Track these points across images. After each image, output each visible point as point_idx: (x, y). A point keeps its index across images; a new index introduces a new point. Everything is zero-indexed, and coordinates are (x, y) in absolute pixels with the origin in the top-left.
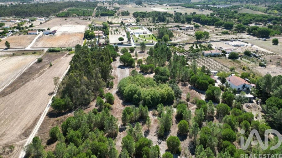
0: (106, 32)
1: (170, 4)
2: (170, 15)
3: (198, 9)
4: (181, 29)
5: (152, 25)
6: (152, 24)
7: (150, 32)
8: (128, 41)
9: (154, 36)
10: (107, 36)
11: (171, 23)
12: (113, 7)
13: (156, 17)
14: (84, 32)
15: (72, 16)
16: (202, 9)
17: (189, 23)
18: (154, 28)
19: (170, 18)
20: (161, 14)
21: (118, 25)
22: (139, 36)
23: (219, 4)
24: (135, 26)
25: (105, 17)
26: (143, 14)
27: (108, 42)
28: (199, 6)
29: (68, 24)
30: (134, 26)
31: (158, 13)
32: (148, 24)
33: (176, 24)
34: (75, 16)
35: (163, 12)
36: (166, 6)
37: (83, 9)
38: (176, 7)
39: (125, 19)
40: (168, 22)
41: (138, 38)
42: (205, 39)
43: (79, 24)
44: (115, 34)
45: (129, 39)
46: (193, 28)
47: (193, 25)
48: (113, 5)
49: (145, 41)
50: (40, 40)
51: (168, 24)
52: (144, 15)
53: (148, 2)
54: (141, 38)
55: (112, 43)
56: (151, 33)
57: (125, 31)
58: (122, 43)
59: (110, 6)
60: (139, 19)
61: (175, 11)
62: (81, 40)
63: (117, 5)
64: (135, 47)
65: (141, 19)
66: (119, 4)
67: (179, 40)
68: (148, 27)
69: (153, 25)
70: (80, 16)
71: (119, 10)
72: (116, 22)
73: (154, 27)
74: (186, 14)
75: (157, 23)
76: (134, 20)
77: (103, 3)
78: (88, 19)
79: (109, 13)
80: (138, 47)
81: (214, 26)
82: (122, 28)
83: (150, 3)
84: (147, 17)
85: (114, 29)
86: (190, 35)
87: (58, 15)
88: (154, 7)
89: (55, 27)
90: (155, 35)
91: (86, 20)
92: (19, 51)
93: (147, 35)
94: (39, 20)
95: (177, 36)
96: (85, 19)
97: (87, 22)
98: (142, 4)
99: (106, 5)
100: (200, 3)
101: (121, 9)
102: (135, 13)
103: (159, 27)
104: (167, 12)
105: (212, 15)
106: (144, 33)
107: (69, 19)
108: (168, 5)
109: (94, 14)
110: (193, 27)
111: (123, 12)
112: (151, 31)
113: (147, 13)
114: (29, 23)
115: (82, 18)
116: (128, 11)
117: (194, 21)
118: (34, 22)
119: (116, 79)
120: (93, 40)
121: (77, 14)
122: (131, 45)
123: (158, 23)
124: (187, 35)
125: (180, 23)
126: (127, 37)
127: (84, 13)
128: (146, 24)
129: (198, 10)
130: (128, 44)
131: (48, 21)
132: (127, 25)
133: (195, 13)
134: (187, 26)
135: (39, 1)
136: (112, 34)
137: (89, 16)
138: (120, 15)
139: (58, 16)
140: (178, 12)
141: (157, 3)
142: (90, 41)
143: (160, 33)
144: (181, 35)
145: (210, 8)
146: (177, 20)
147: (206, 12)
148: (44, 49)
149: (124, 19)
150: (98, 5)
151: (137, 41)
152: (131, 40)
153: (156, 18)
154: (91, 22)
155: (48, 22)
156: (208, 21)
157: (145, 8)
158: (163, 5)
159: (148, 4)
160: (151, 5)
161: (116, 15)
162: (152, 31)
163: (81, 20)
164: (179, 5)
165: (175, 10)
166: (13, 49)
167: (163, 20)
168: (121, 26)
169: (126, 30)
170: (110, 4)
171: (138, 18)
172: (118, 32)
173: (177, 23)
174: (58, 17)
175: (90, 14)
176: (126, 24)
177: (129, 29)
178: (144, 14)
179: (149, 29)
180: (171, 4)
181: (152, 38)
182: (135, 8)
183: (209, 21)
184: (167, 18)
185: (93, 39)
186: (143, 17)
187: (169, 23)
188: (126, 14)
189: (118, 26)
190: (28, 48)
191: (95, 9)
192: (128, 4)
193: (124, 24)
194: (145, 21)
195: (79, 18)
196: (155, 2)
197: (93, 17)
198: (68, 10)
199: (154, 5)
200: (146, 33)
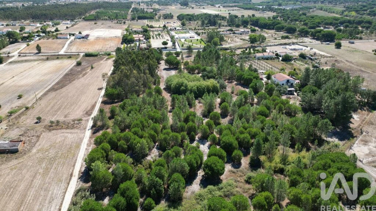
0: (147, 36)
1: (223, 5)
2: (223, 18)
3: (259, 10)
4: (234, 33)
5: (200, 29)
8: (172, 46)
9: (202, 41)
10: (148, 40)
11: (223, 27)
12: (152, 8)
13: (206, 20)
14: (122, 37)
15: (103, 19)
16: (263, 11)
17: (245, 27)
18: (202, 33)
19: (222, 21)
20: (212, 17)
21: (160, 29)
22: (185, 40)
23: (286, 5)
24: (181, 30)
25: (143, 20)
26: (189, 17)
27: (150, 46)
28: (261, 7)
29: (101, 28)
30: (179, 30)
31: (208, 16)
32: (195, 28)
33: (229, 28)
34: (107, 19)
35: (214, 14)
36: (219, 7)
37: (114, 11)
38: (232, 8)
39: (168, 23)
40: (220, 26)
41: (185, 43)
42: (261, 43)
43: (113, 28)
44: (157, 38)
45: (174, 44)
46: (250, 32)
47: (249, 29)
48: (151, 6)
49: (192, 45)
50: (72, 45)
51: (219, 28)
52: (191, 18)
53: (196, 2)
54: (188, 43)
55: (155, 48)
56: (199, 38)
57: (168, 36)
58: (166, 48)
59: (148, 7)
60: (185, 22)
61: (229, 14)
62: (120, 44)
63: (157, 7)
64: (181, 52)
65: (188, 22)
66: (159, 4)
67: (231, 45)
68: (196, 31)
69: (202, 29)
70: (113, 19)
71: (160, 13)
72: (158, 26)
73: (203, 31)
74: (243, 16)
75: (206, 27)
76: (179, 23)
77: (139, 3)
78: (123, 23)
79: (148, 16)
80: (184, 52)
81: (274, 31)
82: (164, 32)
83: (199, 3)
84: (195, 20)
85: (156, 33)
86: (244, 40)
88: (204, 8)
89: (87, 31)
90: (204, 40)
91: (121, 24)
92: (52, 55)
93: (195, 39)
94: (64, 24)
95: (229, 41)
96: (119, 22)
97: (122, 26)
98: (188, 4)
99: (143, 6)
100: (263, 4)
101: (162, 11)
102: (180, 15)
103: (208, 31)
104: (220, 14)
105: (274, 18)
106: (190, 37)
107: (99, 23)
109: (129, 17)
110: (249, 31)
111: (164, 15)
112: (199, 35)
113: (195, 16)
114: (52, 28)
115: (116, 22)
116: (171, 14)
117: (251, 24)
118: (59, 26)
119: (162, 79)
120: (132, 45)
121: (109, 17)
122: (176, 50)
123: (208, 27)
124: (241, 39)
125: (234, 27)
126: (172, 41)
127: (117, 16)
128: (194, 28)
129: (259, 12)
130: (173, 49)
131: (75, 25)
132: (171, 30)
133: (253, 15)
134: (242, 30)
135: (55, 1)
136: (153, 38)
137: (124, 19)
138: (162, 18)
139: (86, 19)
140: (233, 14)
141: (208, 4)
142: (129, 45)
143: (209, 36)
144: (234, 40)
145: (274, 9)
146: (231, 23)
147: (268, 14)
148: (80, 53)
150: (133, 6)
151: (183, 46)
152: (176, 44)
153: (206, 22)
154: (127, 26)
156: (268, 24)
157: (192, 10)
158: (215, 6)
160: (199, 6)
161: (157, 18)
162: (201, 35)
163: (115, 24)
164: (235, 6)
165: (230, 12)
166: (45, 53)
167: (214, 24)
168: (164, 30)
169: (170, 34)
170: (147, 6)
171: (184, 22)
172: (161, 37)
173: (231, 27)
175: (124, 17)
176: (170, 28)
177: (173, 33)
178: (191, 16)
179: (196, 33)
180: (225, 4)
181: (201, 43)
182: (180, 10)
184: (219, 22)
185: (132, 43)
186: (190, 20)
188: (168, 17)
189: (160, 30)
190: (62, 52)
191: (130, 11)
192: (171, 5)
193: (167, 28)
194: (193, 25)
195: (111, 22)
196: (205, 3)
197: (128, 20)
198: (96, 13)
199: (204, 6)
200: (193, 38)
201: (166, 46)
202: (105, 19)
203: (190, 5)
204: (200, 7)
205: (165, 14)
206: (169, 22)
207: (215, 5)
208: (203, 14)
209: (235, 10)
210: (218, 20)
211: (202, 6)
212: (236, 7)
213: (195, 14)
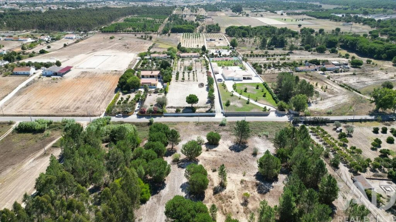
1: (287, 11)
2: (294, 34)
3: (340, 21)
4: (324, 70)
5: (260, 56)
6: (260, 54)
7: (259, 75)
8: (207, 103)
9: (267, 89)
10: (165, 84)
11: (297, 52)
12: (195, 15)
13: (268, 37)
16: (347, 22)
17: (334, 51)
18: (265, 65)
19: (293, 39)
20: (277, 31)
21: (196, 54)
22: (234, 87)
23: (375, 14)
24: (228, 56)
25: (178, 34)
26: (243, 31)
27: (161, 104)
28: (340, 16)
30: (225, 56)
31: (270, 30)
32: (252, 52)
33: (308, 56)
34: (130, 31)
35: (279, 27)
36: (282, 14)
37: (148, 19)
38: (300, 17)
39: (211, 40)
40: (292, 48)
41: (232, 95)
43: (128, 48)
44: (183, 79)
45: (211, 100)
46: (349, 66)
47: (344, 57)
48: (196, 12)
49: (248, 103)
51: (291, 53)
52: (245, 32)
53: (251, 7)
54: (238, 95)
55: (172, 107)
56: (258, 80)
57: (205, 71)
58: (193, 110)
59: (192, 13)
60: (237, 41)
61: (300, 26)
62: (109, 94)
63: (202, 12)
64: (222, 125)
65: (240, 39)
66: (206, 10)
68: (255, 60)
69: (263, 56)
70: (138, 31)
71: (204, 22)
72: (194, 46)
73: (265, 60)
74: (321, 31)
75: (269, 49)
77: (183, 8)
78: (149, 39)
79: (186, 27)
80: (230, 122)
81: (391, 63)
82: (201, 61)
83: (255, 9)
84: (251, 37)
85: (187, 63)
86: (349, 88)
87: (104, 30)
88: (262, 16)
90: (269, 85)
91: (145, 39)
93: (252, 84)
94: (67, 38)
96: (144, 37)
97: (144, 43)
98: (241, 10)
99: (186, 12)
100: (340, 11)
101: (207, 20)
102: (229, 28)
103: (275, 61)
104: (288, 28)
105: (374, 36)
106: (244, 78)
107: (117, 36)
108: (285, 12)
109: (161, 29)
110: (347, 64)
111: (209, 26)
112: (260, 72)
113: (252, 29)
115: (140, 36)
116: (217, 25)
117: (344, 47)
118: (57, 41)
120: (133, 96)
121: (134, 29)
122: (214, 116)
123: (273, 49)
124: (341, 86)
125: (314, 51)
126: (208, 89)
127: (145, 26)
128: (249, 53)
130: (207, 112)
131: (82, 39)
132: (213, 56)
133: (338, 30)
134: (334, 60)
136: (177, 79)
137: (153, 31)
138: (204, 30)
139: (104, 32)
140: (307, 27)
141: (267, 10)
142: (125, 97)
144: (328, 87)
145: (362, 20)
146: (308, 45)
147: (358, 28)
148: (16, 119)
149: (209, 39)
150: (174, 12)
151: (228, 105)
152: (217, 100)
153: (268, 40)
154: (151, 45)
155: (80, 43)
157: (247, 18)
158: (276, 13)
159: (251, 10)
160: (256, 13)
161: (198, 31)
162: (263, 72)
163: (137, 40)
165: (298, 23)
167: (281, 44)
168: (201, 56)
169: (210, 67)
170: (191, 11)
171: (234, 40)
172: (191, 74)
173: (309, 51)
174: (102, 32)
175: (154, 29)
176: (211, 53)
177: (214, 66)
178: (245, 30)
179: (255, 66)
180: (289, 11)
181: (264, 96)
182: (231, 18)
183: (379, 51)
184: (288, 40)
185: (134, 92)
186: (244, 35)
187: (294, 51)
188: (213, 29)
189: (195, 57)
191: (167, 19)
192: (221, 11)
193: (207, 53)
194: (247, 44)
195: (134, 35)
196: (263, 8)
197: (158, 34)
198: (124, 20)
199: (262, 13)
200: (249, 79)
201: (194, 105)
202: (128, 32)
203: (244, 11)
204: (256, 15)
205: (210, 24)
206: (213, 39)
207: (275, 11)
208: (263, 26)
209: (305, 19)
210: (287, 37)
211: (259, 13)
212: (304, 14)
213: (252, 27)
